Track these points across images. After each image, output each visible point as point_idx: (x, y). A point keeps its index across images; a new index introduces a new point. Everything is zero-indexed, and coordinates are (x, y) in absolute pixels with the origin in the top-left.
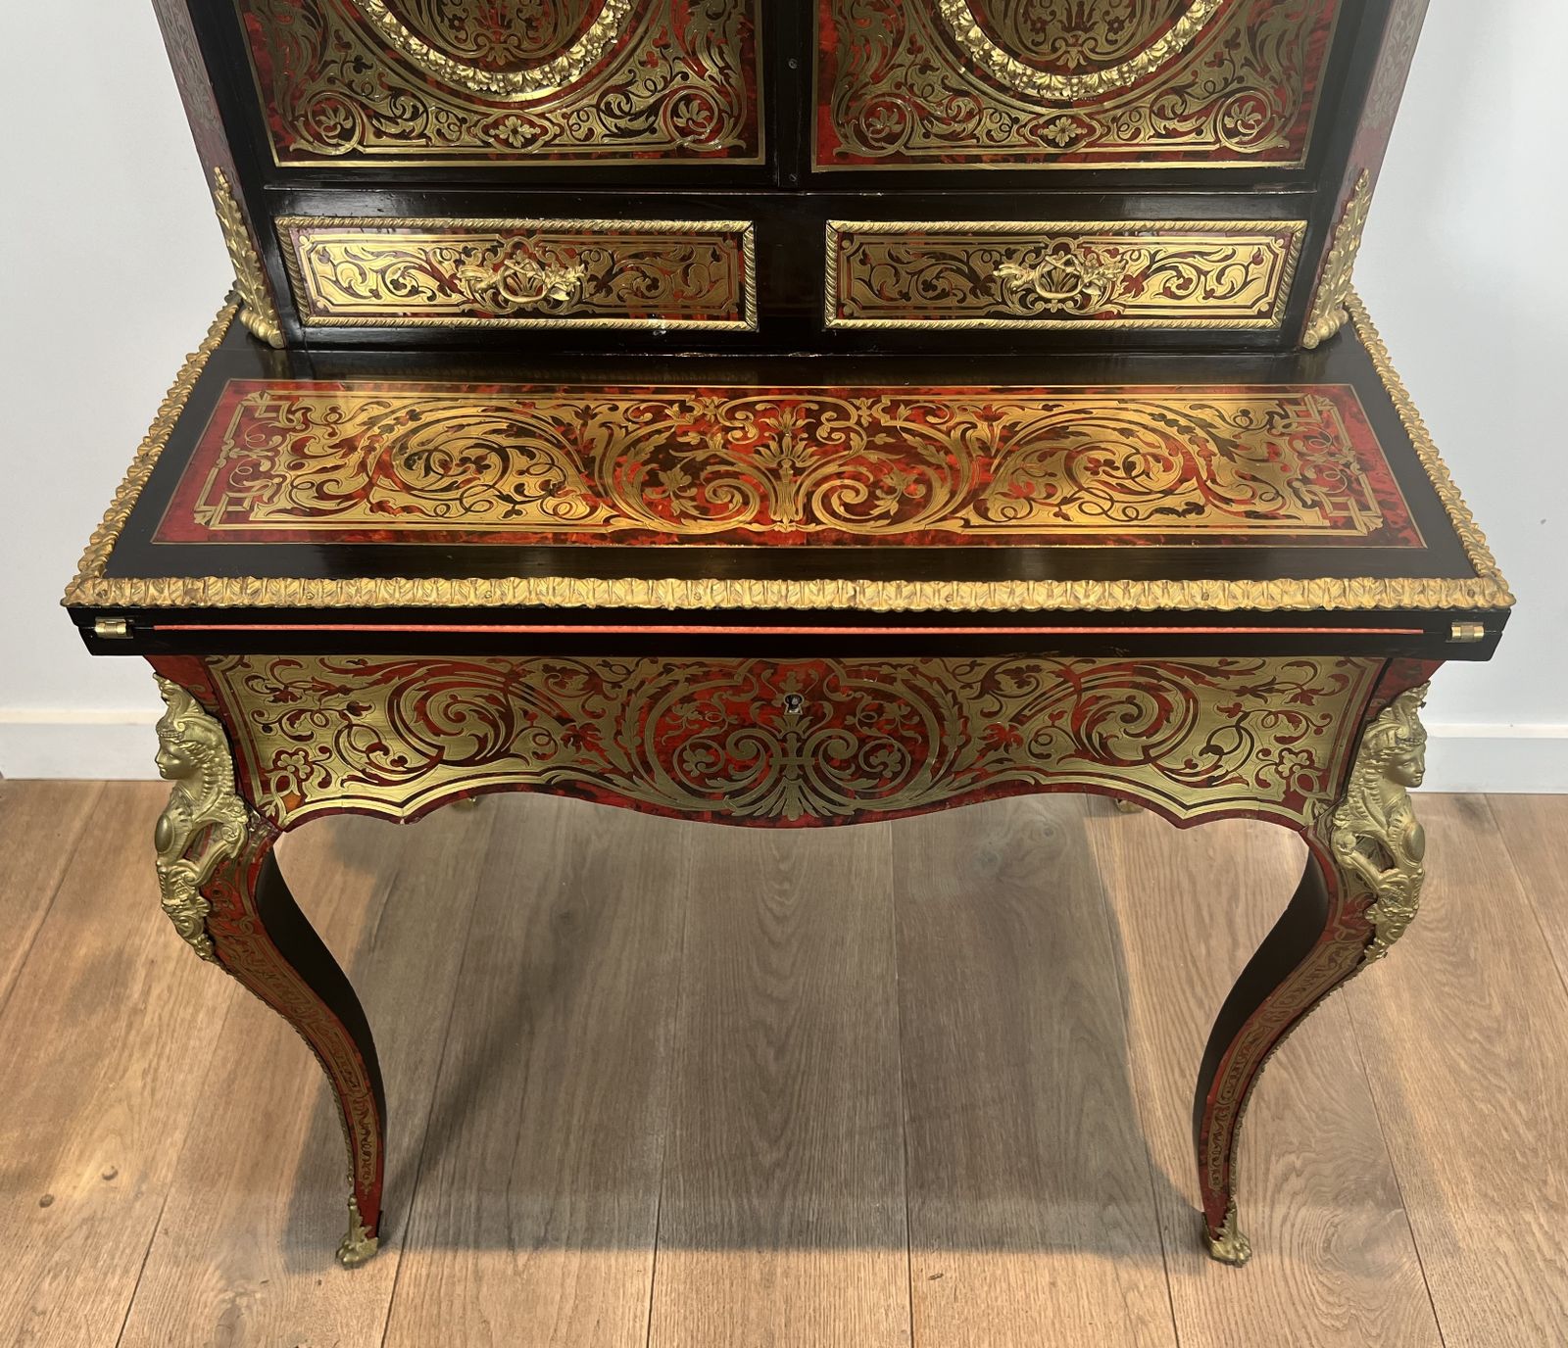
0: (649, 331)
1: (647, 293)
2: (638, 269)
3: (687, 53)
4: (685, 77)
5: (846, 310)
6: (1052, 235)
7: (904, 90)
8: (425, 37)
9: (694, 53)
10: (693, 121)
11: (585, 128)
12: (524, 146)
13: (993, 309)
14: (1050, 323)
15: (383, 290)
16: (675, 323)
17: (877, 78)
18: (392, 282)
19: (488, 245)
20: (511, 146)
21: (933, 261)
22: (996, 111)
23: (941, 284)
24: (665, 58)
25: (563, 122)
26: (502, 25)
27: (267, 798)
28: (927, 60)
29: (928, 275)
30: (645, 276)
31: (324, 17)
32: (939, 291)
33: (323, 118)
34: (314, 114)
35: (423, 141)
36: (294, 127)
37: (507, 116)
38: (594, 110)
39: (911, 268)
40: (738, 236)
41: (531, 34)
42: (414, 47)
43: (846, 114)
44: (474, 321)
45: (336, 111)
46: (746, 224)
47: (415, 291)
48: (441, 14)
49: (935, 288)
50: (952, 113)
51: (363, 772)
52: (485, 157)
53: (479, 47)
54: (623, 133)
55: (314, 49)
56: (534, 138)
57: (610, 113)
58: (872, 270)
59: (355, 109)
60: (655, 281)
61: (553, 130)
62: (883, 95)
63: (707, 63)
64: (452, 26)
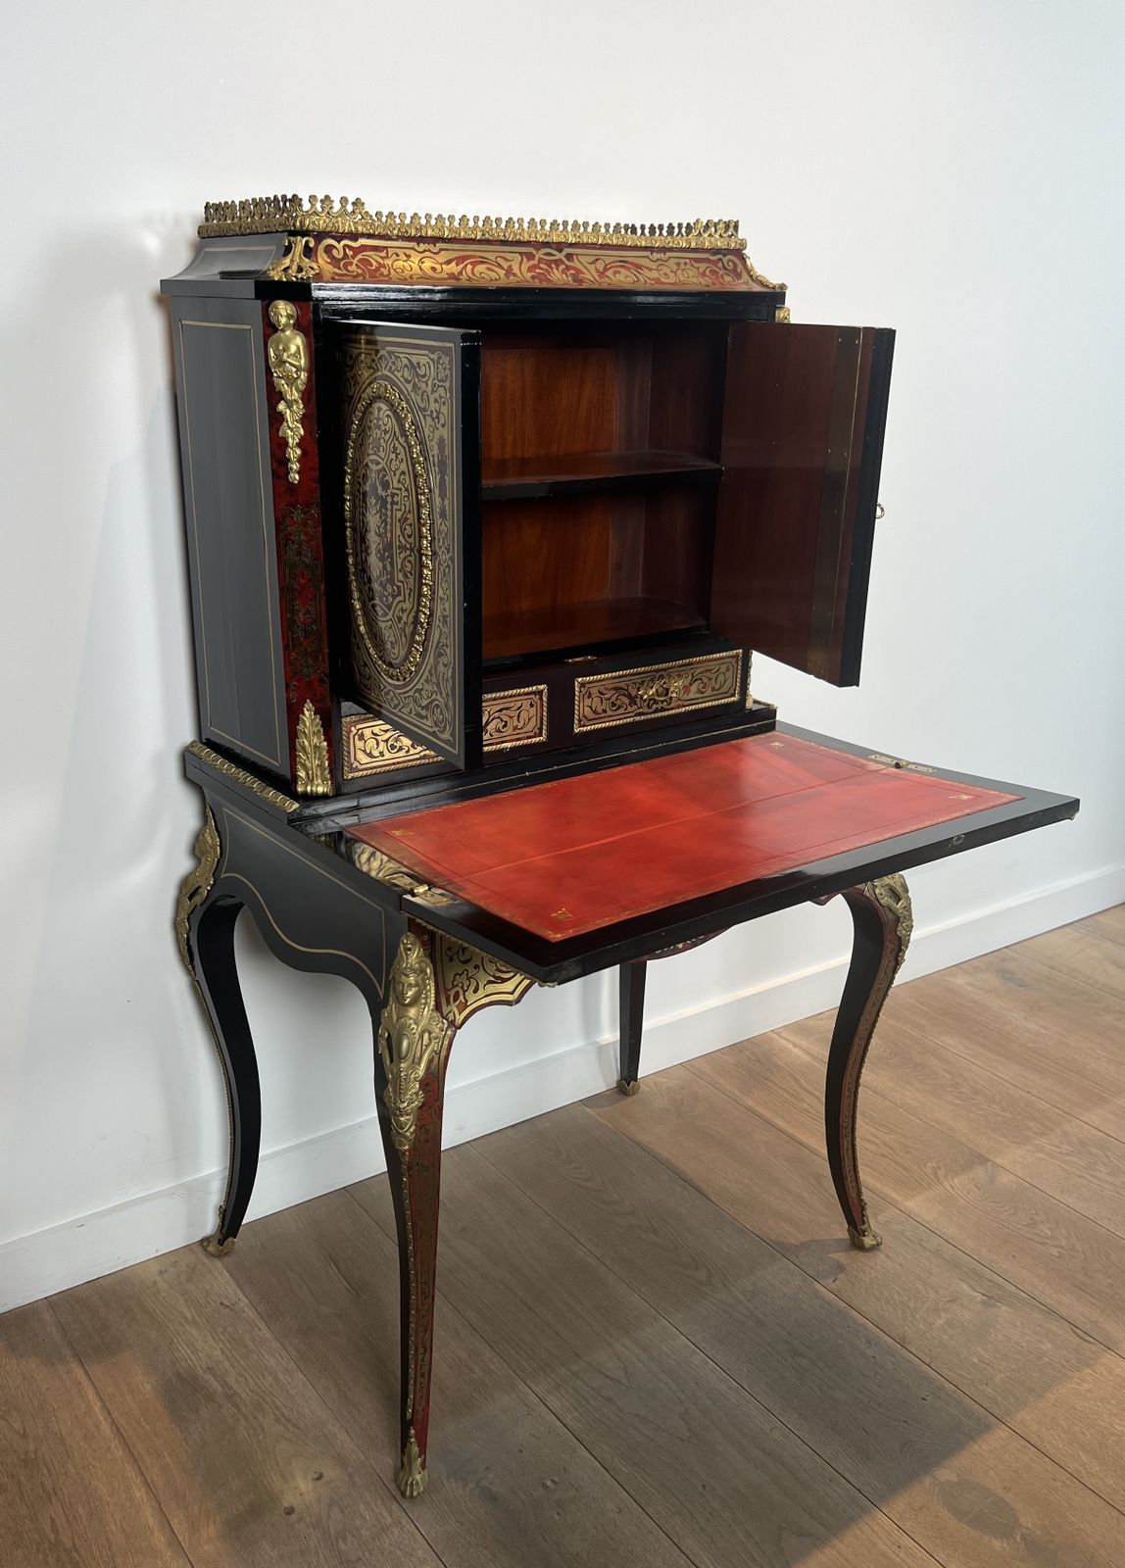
0: (502, 750)
1: (502, 730)
2: (499, 718)
5: (582, 723)
6: (657, 671)
13: (638, 711)
14: (660, 714)
15: (386, 752)
16: (513, 744)
21: (615, 692)
23: (618, 703)
27: (449, 1008)
29: (613, 700)
30: (502, 720)
32: (617, 707)
39: (607, 696)
40: (540, 693)
46: (545, 686)
47: (401, 749)
49: (615, 705)
51: (494, 976)
58: (592, 700)
60: (506, 722)
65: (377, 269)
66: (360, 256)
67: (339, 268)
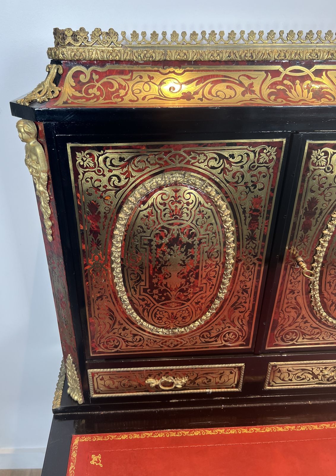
0: (206, 393)
1: (207, 383)
2: (205, 376)
3: (231, 321)
4: (229, 327)
5: (271, 384)
7: (298, 328)
8: (148, 322)
9: (233, 321)
10: (230, 338)
11: (194, 341)
12: (174, 347)
13: (318, 382)
15: (119, 386)
16: (214, 390)
17: (290, 325)
18: (123, 384)
19: (157, 373)
20: (170, 347)
21: (301, 371)
22: (326, 332)
23: (303, 377)
24: (224, 323)
25: (187, 340)
26: (175, 319)
28: (307, 320)
29: (299, 375)
30: (207, 378)
31: (116, 318)
32: (302, 378)
33: (109, 343)
34: (107, 342)
35: (141, 347)
36: (100, 346)
37: (170, 340)
38: (199, 337)
39: (294, 373)
40: (239, 367)
41: (183, 320)
42: (145, 325)
43: (279, 334)
44: (148, 393)
45: (114, 341)
46: (243, 364)
47: (130, 386)
48: (155, 316)
49: (300, 378)
50: (312, 333)
52: (161, 350)
53: (165, 324)
54: (207, 342)
55: (110, 326)
56: (177, 345)
57: (203, 337)
58: (281, 373)
59: (121, 340)
60: (210, 380)
61: (184, 342)
62: (291, 329)
63: (237, 323)
64: (158, 319)
65: (117, 91)
66: (105, 80)
67: (80, 92)
